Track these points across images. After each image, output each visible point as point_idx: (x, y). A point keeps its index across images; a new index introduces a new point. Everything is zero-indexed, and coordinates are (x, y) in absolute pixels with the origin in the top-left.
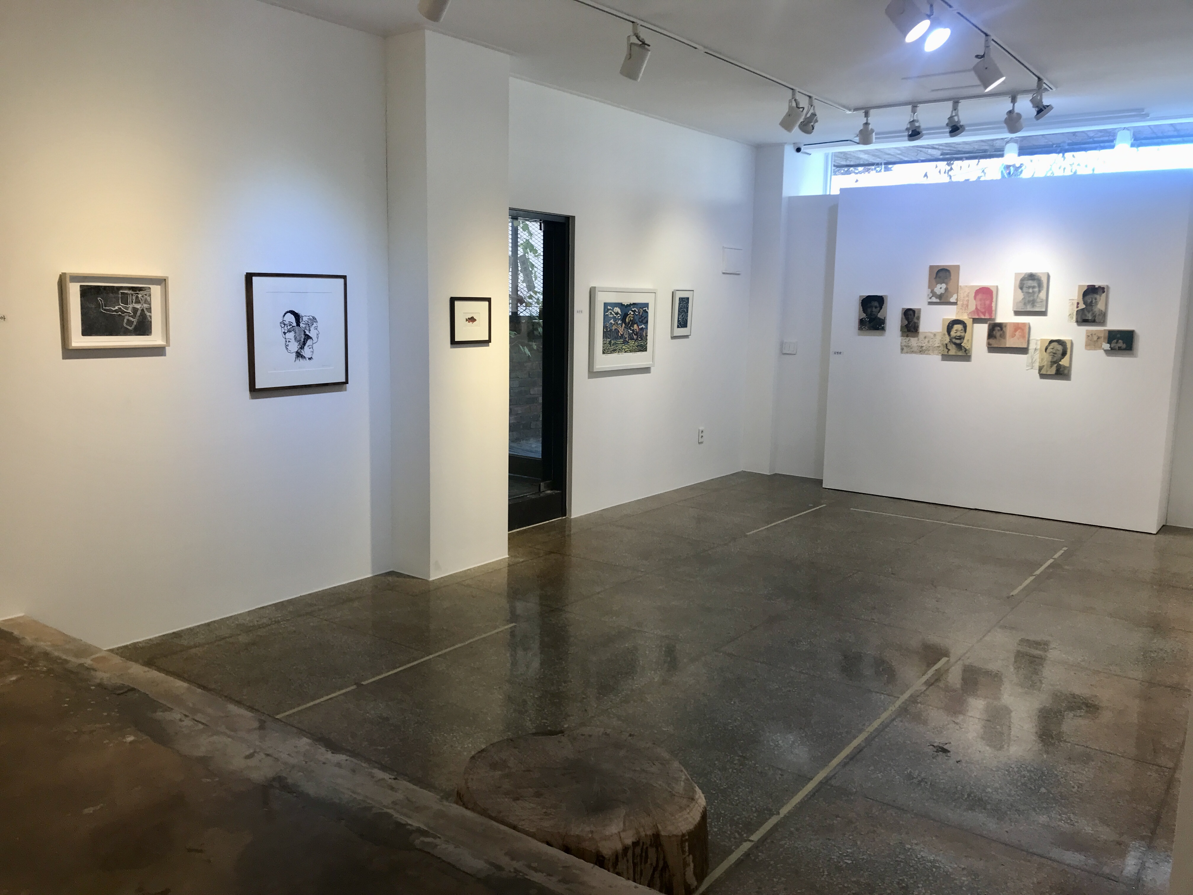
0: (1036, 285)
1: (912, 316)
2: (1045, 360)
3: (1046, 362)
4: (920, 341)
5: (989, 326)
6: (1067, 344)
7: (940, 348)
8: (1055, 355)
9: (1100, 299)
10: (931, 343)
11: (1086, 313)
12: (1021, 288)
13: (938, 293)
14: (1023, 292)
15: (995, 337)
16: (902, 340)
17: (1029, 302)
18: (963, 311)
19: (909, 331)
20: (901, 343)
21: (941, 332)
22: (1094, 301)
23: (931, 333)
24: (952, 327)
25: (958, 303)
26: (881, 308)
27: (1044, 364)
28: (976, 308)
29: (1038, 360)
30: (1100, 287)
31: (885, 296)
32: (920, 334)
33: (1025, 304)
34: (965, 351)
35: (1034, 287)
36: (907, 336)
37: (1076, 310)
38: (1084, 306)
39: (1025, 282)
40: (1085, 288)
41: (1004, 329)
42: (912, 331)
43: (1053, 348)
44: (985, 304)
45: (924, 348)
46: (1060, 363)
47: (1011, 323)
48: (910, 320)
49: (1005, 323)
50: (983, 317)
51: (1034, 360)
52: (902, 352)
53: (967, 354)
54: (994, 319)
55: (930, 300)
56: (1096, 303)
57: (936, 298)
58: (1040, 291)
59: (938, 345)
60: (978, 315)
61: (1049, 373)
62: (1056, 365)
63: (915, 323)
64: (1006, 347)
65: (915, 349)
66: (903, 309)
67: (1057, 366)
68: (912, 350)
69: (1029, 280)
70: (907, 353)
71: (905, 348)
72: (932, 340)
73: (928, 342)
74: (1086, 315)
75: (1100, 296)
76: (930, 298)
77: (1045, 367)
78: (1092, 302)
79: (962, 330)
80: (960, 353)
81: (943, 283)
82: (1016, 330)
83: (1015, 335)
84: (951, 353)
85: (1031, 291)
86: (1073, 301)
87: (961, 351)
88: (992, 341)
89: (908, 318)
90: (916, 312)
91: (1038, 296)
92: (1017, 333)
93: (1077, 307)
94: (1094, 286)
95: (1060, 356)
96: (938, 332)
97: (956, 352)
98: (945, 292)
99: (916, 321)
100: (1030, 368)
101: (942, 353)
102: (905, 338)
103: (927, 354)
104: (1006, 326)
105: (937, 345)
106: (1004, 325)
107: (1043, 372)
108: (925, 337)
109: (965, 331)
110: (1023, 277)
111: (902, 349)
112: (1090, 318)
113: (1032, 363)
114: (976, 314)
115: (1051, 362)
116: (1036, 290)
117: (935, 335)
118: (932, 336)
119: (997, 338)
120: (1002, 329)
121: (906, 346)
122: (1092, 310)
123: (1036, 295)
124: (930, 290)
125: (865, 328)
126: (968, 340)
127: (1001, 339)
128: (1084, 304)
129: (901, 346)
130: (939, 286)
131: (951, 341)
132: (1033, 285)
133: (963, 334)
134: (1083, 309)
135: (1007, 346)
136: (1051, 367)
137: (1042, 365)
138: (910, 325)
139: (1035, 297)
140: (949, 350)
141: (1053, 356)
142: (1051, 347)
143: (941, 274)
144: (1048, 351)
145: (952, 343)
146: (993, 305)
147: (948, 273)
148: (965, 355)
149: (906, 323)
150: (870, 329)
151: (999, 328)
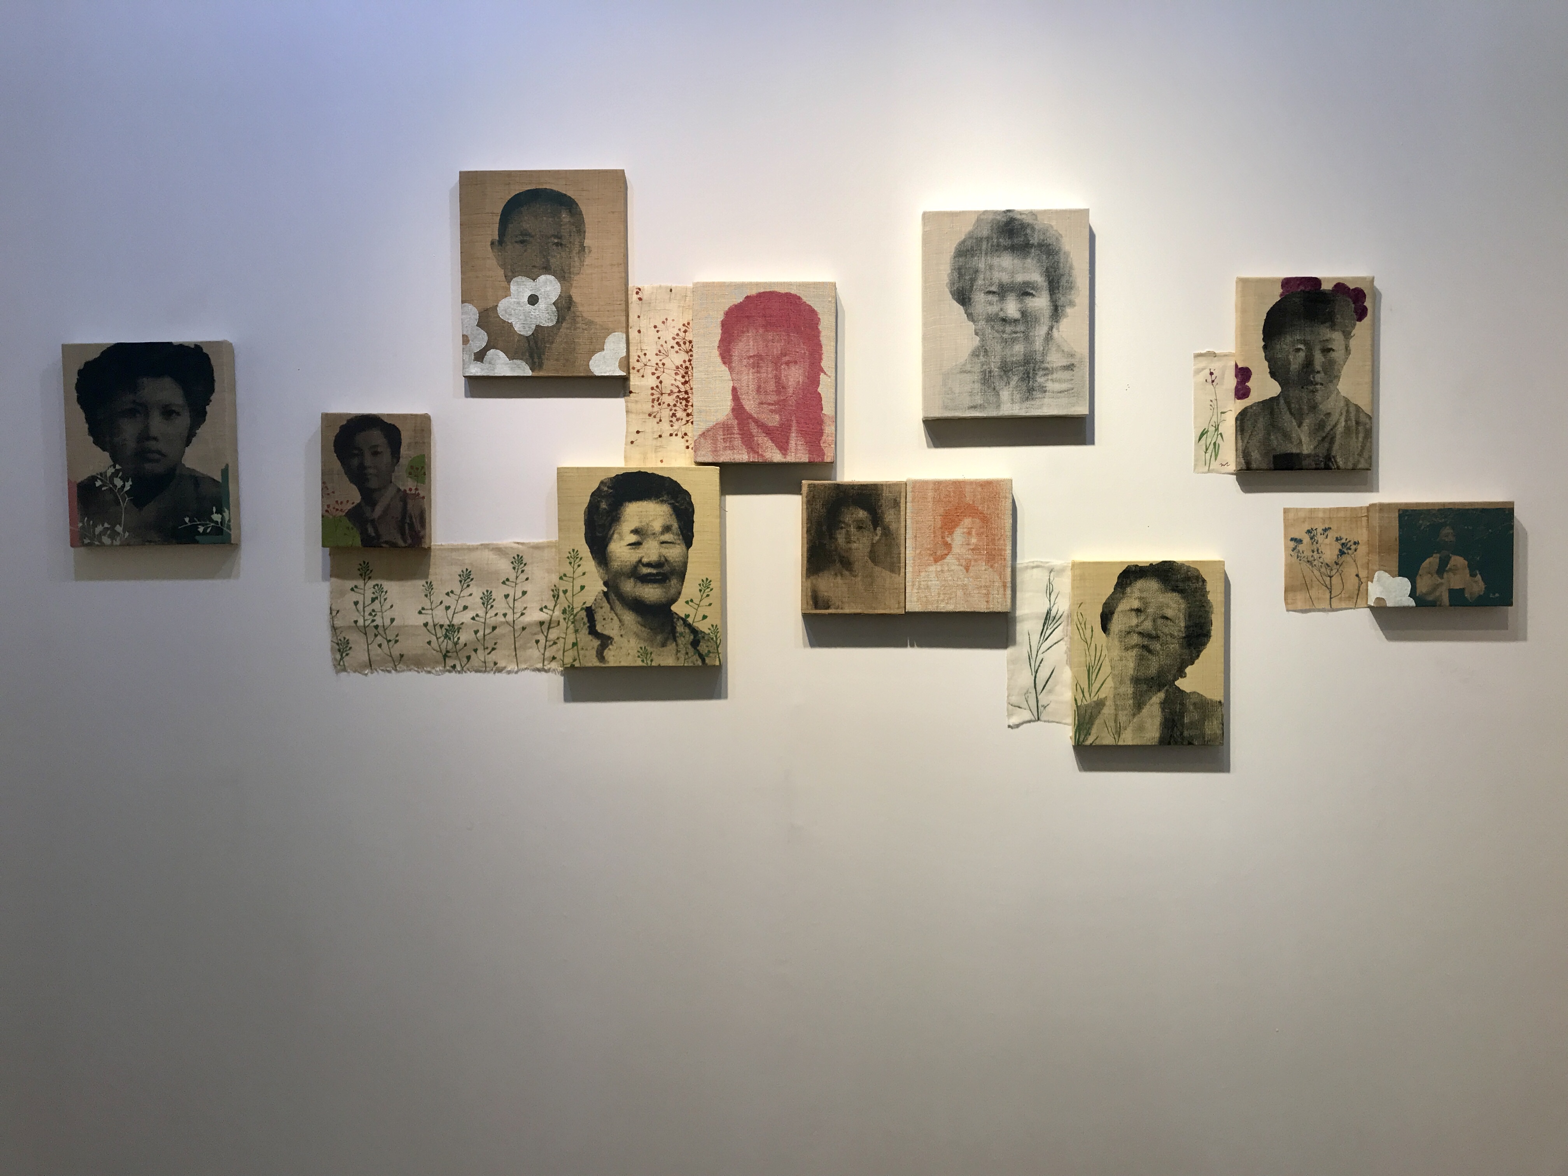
0: (1037, 277)
1: (386, 457)
2: (1106, 669)
3: (1110, 683)
4: (439, 594)
5: (810, 503)
6: (1209, 587)
7: (553, 634)
8: (1156, 646)
9: (1347, 350)
10: (500, 605)
11: (1287, 421)
12: (963, 297)
13: (518, 328)
14: (970, 316)
15: (846, 564)
16: (336, 594)
17: (1006, 369)
18: (665, 427)
19: (370, 542)
20: (334, 613)
21: (549, 546)
22: (1319, 359)
23: (499, 550)
24: (613, 517)
25: (635, 381)
26: (199, 416)
27: (1102, 695)
28: (738, 409)
29: (1066, 675)
30: (1340, 287)
31: (218, 345)
32: (435, 557)
33: (987, 379)
34: (695, 644)
35: (1025, 291)
36: (365, 573)
37: (1236, 407)
38: (1273, 389)
39: (981, 263)
40: (1275, 296)
41: (889, 517)
42: (394, 545)
43: (1138, 611)
44: (781, 387)
45: (464, 637)
46: (1180, 683)
47: (921, 486)
48: (373, 484)
49: (890, 486)
50: (776, 457)
51: (1043, 675)
52: (340, 666)
53: (702, 657)
54: (830, 467)
55: (476, 370)
56: (1332, 372)
57: (512, 355)
58: (1056, 312)
59: (544, 616)
60: (749, 443)
61: (1128, 738)
62: (1161, 695)
63: (404, 497)
64: (909, 614)
65: (412, 645)
66: (328, 419)
67: (1164, 704)
68: (396, 650)
69: (997, 249)
70: (370, 665)
71: (355, 638)
72: (506, 590)
73: (487, 600)
74: (1287, 436)
75: (1347, 335)
76: (480, 356)
77: (1108, 711)
78: (1308, 364)
79: (667, 529)
80: (666, 658)
81: (547, 269)
82: (949, 523)
83: (948, 546)
84: (617, 657)
85: (1012, 308)
86: (1216, 366)
87: (672, 646)
88: (830, 584)
89: (362, 467)
90: (406, 438)
91: (1049, 337)
92: (958, 538)
93: (1242, 392)
94: (1315, 282)
95: (1174, 646)
96: (537, 547)
97: (644, 653)
98: (560, 320)
99: (408, 485)
100: (1026, 715)
101: (568, 660)
102: (351, 584)
103: (484, 668)
104: (896, 504)
105: (534, 616)
106: (886, 493)
107: (1100, 734)
108: (466, 577)
109: (687, 536)
110: (970, 236)
111: (342, 648)
112: (1307, 447)
113: (1039, 687)
114: (738, 442)
115: (1136, 681)
116: (1040, 303)
117: (518, 561)
118: (504, 566)
119: (857, 566)
120: (877, 520)
121: (364, 630)
122: (1314, 408)
123: (1041, 331)
124: (473, 313)
125: (114, 535)
126: (705, 585)
127: (877, 569)
128: (1273, 374)
129: (334, 628)
130: (522, 288)
131: (612, 591)
132: (1020, 278)
133: (674, 553)
134: (1269, 405)
135: (914, 605)
136: (1139, 706)
137: (1088, 700)
138: (379, 510)
139: (1038, 345)
140: (605, 641)
141: (1145, 647)
142: (1130, 601)
143: (528, 222)
144: (1118, 623)
145: (618, 607)
146: (825, 387)
147: (565, 217)
148: (695, 667)
149: (354, 496)
150: (146, 541)
151: (862, 514)
